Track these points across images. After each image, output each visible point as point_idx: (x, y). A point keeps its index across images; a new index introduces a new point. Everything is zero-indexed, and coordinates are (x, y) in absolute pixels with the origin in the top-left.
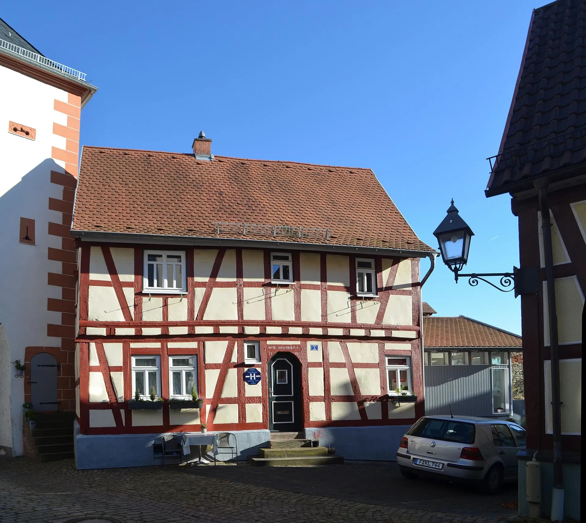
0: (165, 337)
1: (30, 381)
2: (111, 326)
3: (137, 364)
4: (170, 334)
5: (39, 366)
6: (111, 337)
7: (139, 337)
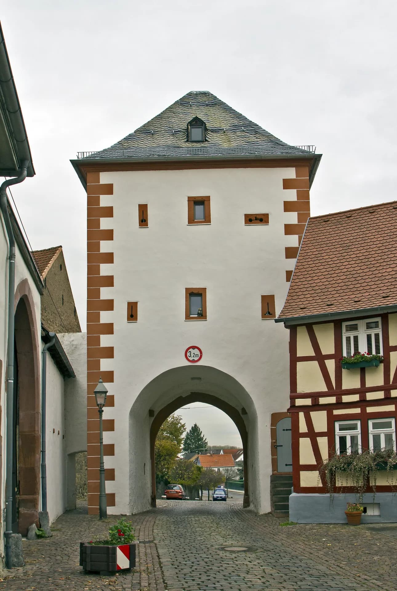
0: (363, 403)
1: (276, 445)
2: (315, 396)
3: (340, 429)
4: (367, 399)
5: (284, 430)
6: (316, 406)
7: (340, 405)
